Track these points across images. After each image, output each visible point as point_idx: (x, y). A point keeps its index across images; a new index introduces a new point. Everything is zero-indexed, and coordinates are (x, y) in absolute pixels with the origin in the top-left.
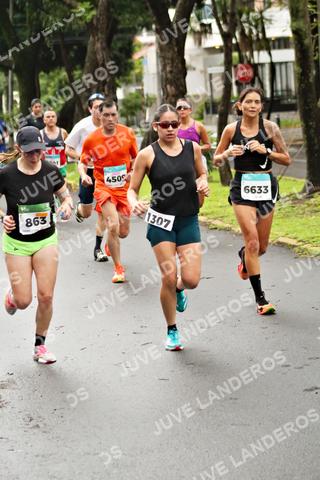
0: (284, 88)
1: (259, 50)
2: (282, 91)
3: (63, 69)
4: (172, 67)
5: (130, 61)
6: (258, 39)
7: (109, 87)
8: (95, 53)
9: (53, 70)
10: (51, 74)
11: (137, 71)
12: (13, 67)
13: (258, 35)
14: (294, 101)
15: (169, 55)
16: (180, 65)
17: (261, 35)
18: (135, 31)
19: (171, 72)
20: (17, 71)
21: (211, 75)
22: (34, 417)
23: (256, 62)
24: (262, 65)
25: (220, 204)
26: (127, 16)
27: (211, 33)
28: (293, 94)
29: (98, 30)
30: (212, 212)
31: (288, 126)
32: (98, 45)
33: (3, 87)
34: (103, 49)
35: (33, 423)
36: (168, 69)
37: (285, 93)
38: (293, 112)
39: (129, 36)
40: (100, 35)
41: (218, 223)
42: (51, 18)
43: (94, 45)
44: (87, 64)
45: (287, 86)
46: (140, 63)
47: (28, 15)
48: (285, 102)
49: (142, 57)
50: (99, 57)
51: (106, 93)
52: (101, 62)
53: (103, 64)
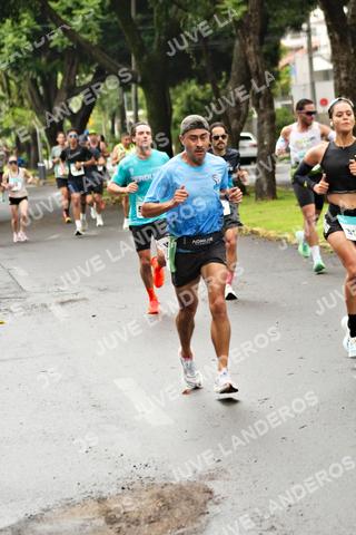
3: (193, 81)
4: (347, 73)
5: (276, 69)
7: (265, 99)
8: (245, 59)
9: (180, 84)
10: (178, 88)
11: (283, 82)
12: (139, 79)
15: (344, 57)
18: (281, 32)
19: (346, 79)
20: (143, 84)
26: (285, 11)
29: (248, 29)
32: (250, 49)
33: (114, 107)
34: (257, 53)
35: (266, 525)
36: (343, 75)
39: (276, 37)
40: (252, 37)
42: (190, 16)
43: (243, 47)
44: (234, 74)
46: (287, 72)
47: (155, 15)
49: (288, 65)
50: (252, 63)
51: (262, 108)
52: (253, 70)
53: (257, 72)
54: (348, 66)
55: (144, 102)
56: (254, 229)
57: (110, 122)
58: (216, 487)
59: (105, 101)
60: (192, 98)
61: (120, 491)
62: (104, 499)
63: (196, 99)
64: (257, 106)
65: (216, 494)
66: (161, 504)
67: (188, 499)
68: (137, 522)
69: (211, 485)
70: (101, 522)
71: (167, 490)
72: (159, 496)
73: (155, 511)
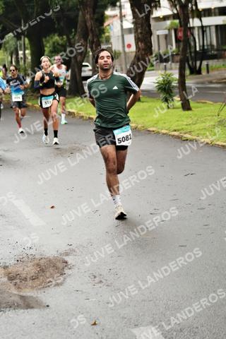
0: (209, 43)
1: (193, 18)
2: (207, 45)
3: (56, 35)
4: (142, 30)
5: (102, 27)
6: (192, 9)
8: (85, 22)
9: (49, 36)
10: (48, 38)
12: (26, 34)
13: (192, 7)
14: (215, 53)
15: (140, 21)
16: (147, 28)
17: (194, 7)
18: (105, 8)
19: (141, 33)
20: (28, 36)
21: (158, 36)
22: (97, 275)
23: (191, 26)
24: (193, 28)
25: (185, 123)
27: (160, 7)
28: (215, 47)
29: (87, 5)
30: (182, 129)
31: (212, 70)
32: (88, 16)
33: (12, 49)
34: (91, 19)
35: (97, 280)
36: (139, 31)
37: (209, 47)
38: (216, 60)
39: (102, 10)
40: (89, 9)
41: (188, 136)
43: (84, 15)
44: (79, 30)
45: (211, 42)
48: (210, 53)
49: (109, 25)
51: (94, 49)
52: (90, 28)
53: (91, 29)
54: (142, 26)
55: (29, 46)
56: (91, 116)
57: (10, 58)
58: (69, 259)
59: (7, 46)
60: (56, 44)
61: (16, 262)
62: (7, 267)
63: (58, 44)
64: (92, 48)
65: (69, 263)
66: (39, 269)
67: (54, 266)
68: (25, 279)
69: (66, 258)
70: (5, 279)
71: (42, 262)
72: (38, 265)
73: (35, 273)
